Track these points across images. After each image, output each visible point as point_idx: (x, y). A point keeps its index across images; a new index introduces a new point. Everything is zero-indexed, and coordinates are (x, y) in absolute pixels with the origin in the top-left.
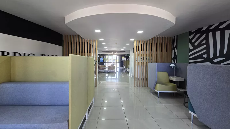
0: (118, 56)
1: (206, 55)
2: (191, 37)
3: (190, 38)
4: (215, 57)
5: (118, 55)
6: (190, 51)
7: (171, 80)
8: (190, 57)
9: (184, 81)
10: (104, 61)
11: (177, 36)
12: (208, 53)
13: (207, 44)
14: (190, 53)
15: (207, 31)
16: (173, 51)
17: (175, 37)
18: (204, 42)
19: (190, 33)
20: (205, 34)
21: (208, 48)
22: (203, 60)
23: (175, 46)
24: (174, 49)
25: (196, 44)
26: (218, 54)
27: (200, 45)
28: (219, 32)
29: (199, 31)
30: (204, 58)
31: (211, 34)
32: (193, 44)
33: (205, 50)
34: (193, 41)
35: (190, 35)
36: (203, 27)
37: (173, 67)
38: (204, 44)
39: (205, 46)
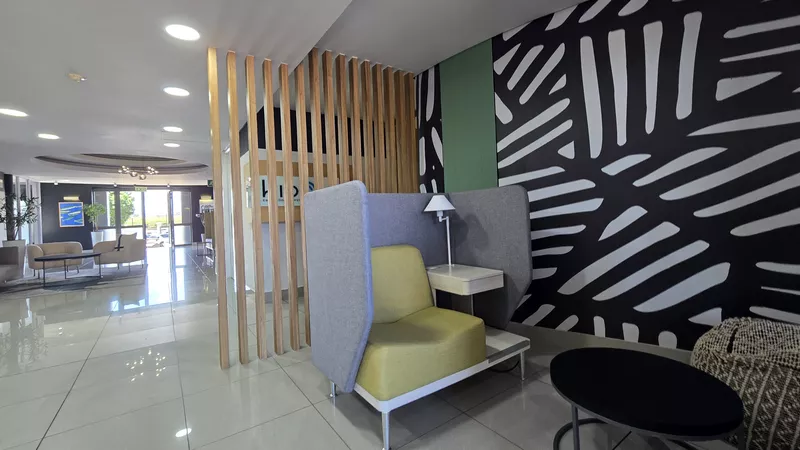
0: (177, 195)
1: (572, 145)
2: (500, 66)
3: (499, 72)
4: (611, 152)
5: (173, 188)
6: (502, 130)
7: (438, 291)
8: (502, 165)
9: (502, 285)
10: (87, 218)
11: (437, 67)
12: (579, 135)
13: (575, 90)
14: (502, 145)
15: (571, 33)
16: (422, 141)
17: (425, 74)
18: (562, 83)
19: (499, 46)
20: (563, 45)
21: (577, 111)
22: (560, 170)
23: (428, 118)
24: (425, 131)
25: (524, 99)
26: (622, 140)
27: (543, 100)
28: (621, 33)
29: (535, 32)
30: (562, 161)
31: (586, 44)
32: (510, 99)
33: (568, 125)
34: (511, 85)
35: (496, 56)
36: (552, 15)
37: (440, 215)
38: (559, 96)
39: (565, 103)
